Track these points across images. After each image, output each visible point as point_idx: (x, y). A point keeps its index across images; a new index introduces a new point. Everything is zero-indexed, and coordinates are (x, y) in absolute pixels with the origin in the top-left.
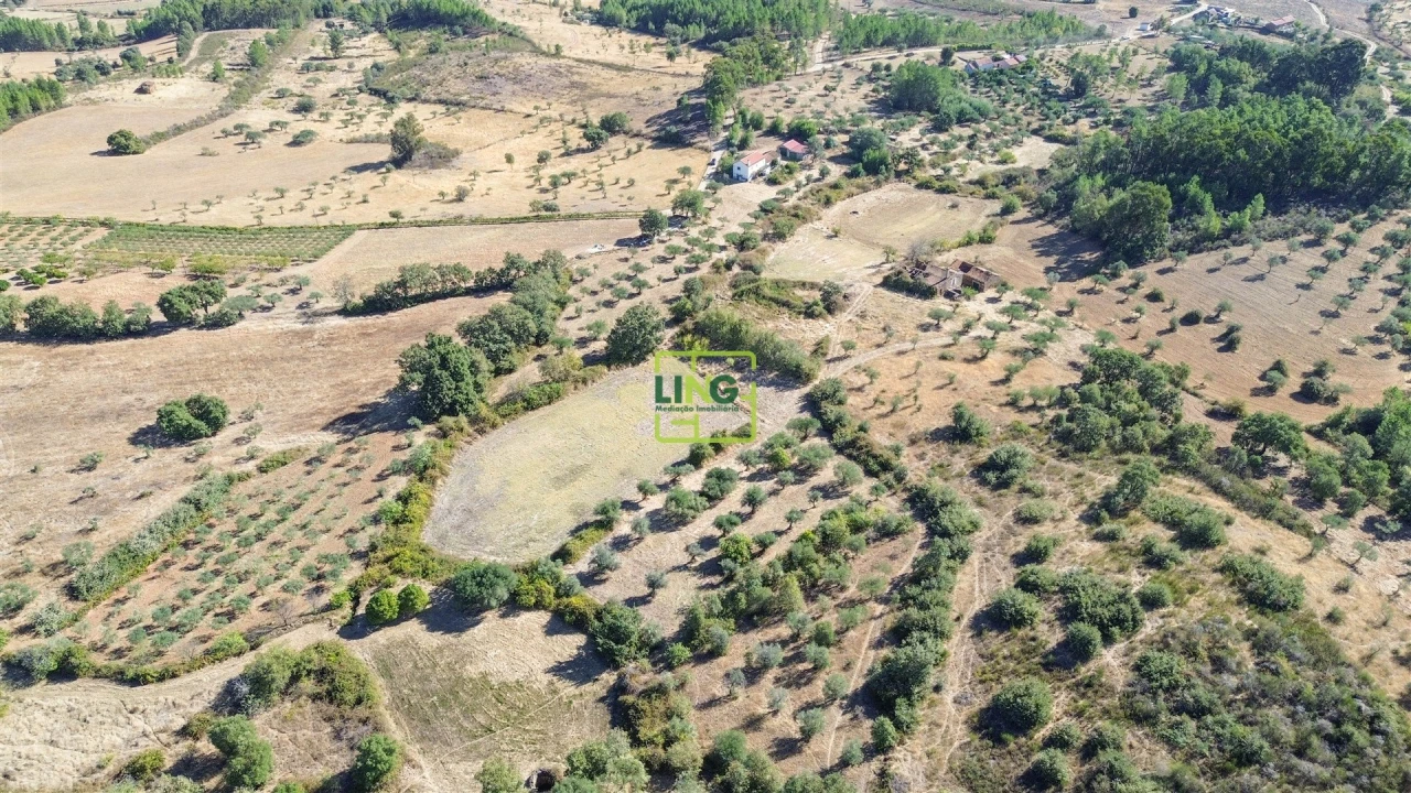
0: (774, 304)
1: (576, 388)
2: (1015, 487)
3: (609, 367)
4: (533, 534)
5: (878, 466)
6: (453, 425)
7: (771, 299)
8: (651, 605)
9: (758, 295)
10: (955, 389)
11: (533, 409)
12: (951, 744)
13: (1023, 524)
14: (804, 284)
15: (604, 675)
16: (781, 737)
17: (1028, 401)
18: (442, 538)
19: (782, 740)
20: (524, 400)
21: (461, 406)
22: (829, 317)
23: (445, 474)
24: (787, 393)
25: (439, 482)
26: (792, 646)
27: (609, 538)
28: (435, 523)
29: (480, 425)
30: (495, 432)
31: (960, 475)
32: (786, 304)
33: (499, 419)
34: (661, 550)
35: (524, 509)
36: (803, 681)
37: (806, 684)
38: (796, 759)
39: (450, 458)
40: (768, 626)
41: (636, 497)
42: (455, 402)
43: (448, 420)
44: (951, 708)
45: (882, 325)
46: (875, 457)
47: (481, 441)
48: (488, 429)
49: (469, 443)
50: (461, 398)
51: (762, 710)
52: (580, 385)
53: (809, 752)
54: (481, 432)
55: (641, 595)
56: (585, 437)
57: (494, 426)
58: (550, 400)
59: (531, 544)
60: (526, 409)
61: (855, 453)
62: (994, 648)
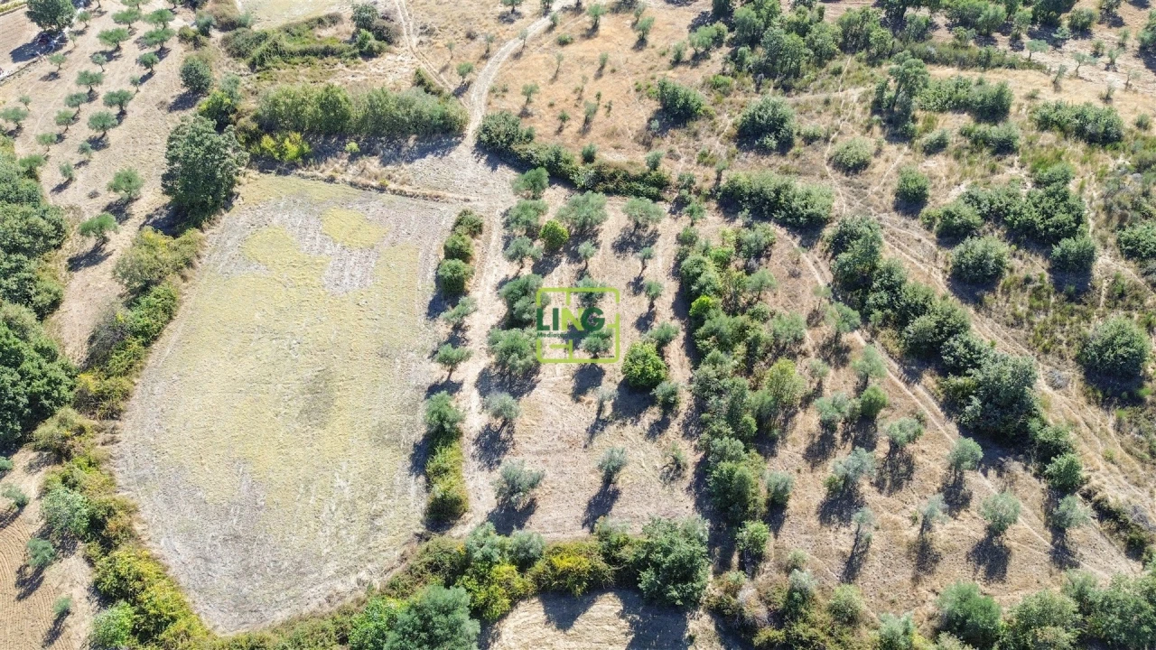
0: (313, 58)
1: (184, 278)
2: (798, 141)
3: (198, 226)
4: (364, 507)
5: (651, 185)
6: (64, 431)
7: (303, 53)
8: (624, 494)
9: (281, 54)
10: (613, 71)
11: (155, 339)
12: (1107, 434)
13: (856, 172)
14: (320, 21)
15: (693, 626)
16: (969, 548)
17: (688, 54)
18: (241, 604)
19: (975, 552)
20: (136, 334)
21: (48, 395)
22: (392, 47)
23: (130, 510)
24: (453, 154)
25: (138, 527)
26: (838, 436)
27: (467, 447)
28: (201, 591)
29: (103, 406)
30: (133, 402)
31: (731, 156)
32: (326, 52)
33: (123, 380)
34: (547, 419)
35: (309, 482)
36: (903, 469)
37: (911, 470)
38: (1014, 563)
39: (112, 482)
40: (784, 431)
41: (437, 372)
42: (34, 398)
43: (46, 430)
44: (1057, 397)
45: (462, 34)
46: (636, 179)
47: (127, 429)
48: (122, 405)
49: (113, 441)
50: (39, 386)
51: (913, 533)
52: (187, 271)
53: (1014, 544)
54: (114, 414)
55: (595, 491)
56: (276, 336)
57: (126, 395)
58: (169, 313)
59: (379, 522)
60: (147, 345)
61: (611, 186)
62: (1008, 310)
